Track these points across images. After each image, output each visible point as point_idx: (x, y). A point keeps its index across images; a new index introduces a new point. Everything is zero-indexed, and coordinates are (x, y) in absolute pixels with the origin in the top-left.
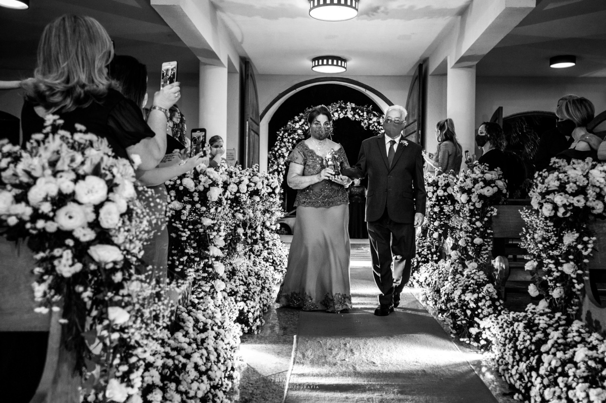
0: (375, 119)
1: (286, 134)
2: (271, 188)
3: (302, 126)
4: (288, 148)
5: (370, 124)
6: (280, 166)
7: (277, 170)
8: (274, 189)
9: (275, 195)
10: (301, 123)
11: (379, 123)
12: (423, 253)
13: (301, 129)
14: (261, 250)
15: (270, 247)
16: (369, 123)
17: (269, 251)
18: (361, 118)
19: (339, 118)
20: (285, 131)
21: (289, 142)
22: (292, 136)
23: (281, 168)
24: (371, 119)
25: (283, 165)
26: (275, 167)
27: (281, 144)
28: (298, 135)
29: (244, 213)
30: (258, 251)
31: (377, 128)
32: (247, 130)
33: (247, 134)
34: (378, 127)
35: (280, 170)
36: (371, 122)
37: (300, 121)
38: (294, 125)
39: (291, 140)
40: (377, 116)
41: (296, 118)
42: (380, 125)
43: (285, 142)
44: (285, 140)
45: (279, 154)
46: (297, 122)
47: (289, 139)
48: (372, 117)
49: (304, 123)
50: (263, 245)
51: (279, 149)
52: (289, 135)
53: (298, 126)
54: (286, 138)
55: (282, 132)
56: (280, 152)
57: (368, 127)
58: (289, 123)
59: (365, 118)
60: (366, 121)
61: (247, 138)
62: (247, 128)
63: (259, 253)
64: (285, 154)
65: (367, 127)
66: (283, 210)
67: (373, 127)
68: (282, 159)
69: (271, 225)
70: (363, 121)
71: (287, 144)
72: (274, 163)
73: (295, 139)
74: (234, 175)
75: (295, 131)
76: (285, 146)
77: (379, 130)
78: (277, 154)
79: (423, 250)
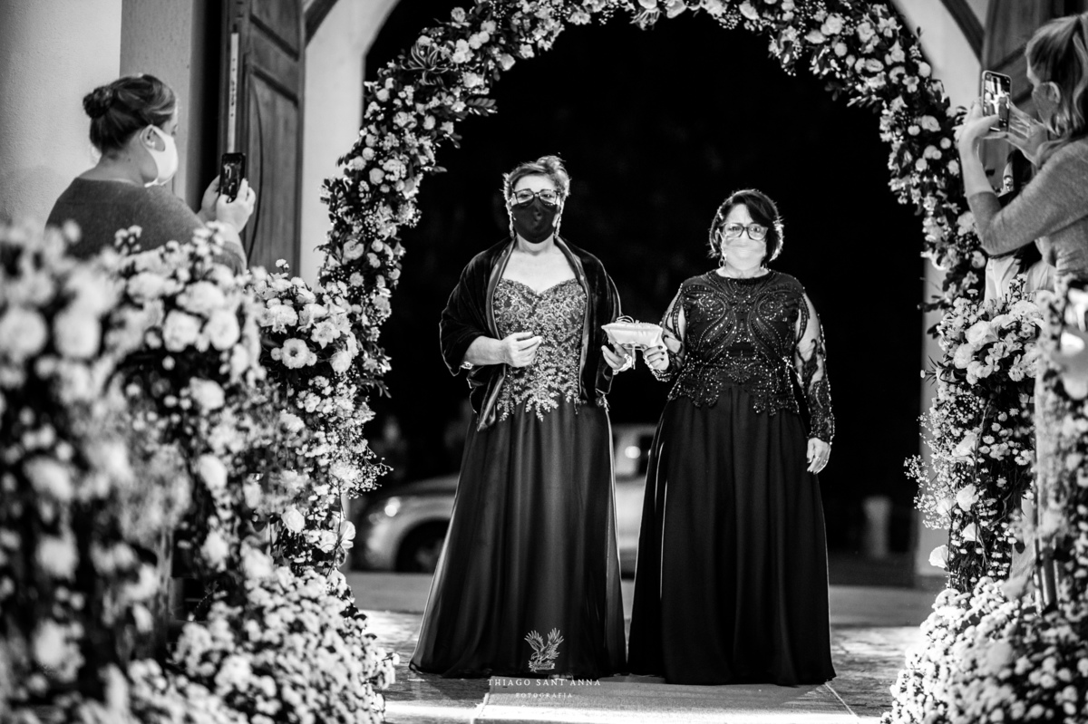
0: (834, 24)
1: (409, 90)
2: (313, 346)
3: (483, 52)
4: (413, 159)
5: (809, 50)
6: (378, 245)
7: (361, 265)
8: (326, 353)
9: (334, 383)
10: (478, 40)
11: (854, 44)
12: (1034, 678)
13: (480, 71)
14: (225, 654)
15: (271, 636)
16: (805, 43)
17: (269, 656)
18: (768, 20)
19: (663, 17)
20: (404, 78)
21: (419, 131)
22: (435, 102)
23: (382, 256)
24: (816, 26)
25: (391, 242)
26: (353, 251)
27: (382, 137)
28: (467, 96)
29: (81, 465)
30: (205, 658)
31: (844, 70)
32: (234, 76)
33: (233, 93)
34: (850, 61)
35: (374, 261)
36: (815, 38)
37: (476, 28)
38: (445, 50)
39: (430, 123)
40: (845, 12)
41: (459, 17)
42: (858, 56)
43: (399, 132)
44: (401, 119)
45: (374, 188)
46: (463, 34)
47: (420, 118)
48: (819, 16)
49: (493, 41)
50: (236, 625)
51: (371, 165)
52: (422, 96)
53: (462, 52)
54: (407, 109)
55: (389, 83)
56: (376, 176)
57: (802, 64)
58: (423, 40)
59: (788, 16)
60: (791, 34)
61: (233, 110)
62: (234, 65)
63: (208, 669)
64: (401, 187)
65: (795, 64)
66: (372, 455)
67: (824, 62)
68: (385, 212)
69: (310, 525)
70: (777, 35)
71: (409, 138)
72: (349, 229)
73: (452, 117)
74: (26, 264)
75: (451, 79)
76: (403, 148)
77: (856, 78)
78: (364, 185)
79: (1038, 665)
